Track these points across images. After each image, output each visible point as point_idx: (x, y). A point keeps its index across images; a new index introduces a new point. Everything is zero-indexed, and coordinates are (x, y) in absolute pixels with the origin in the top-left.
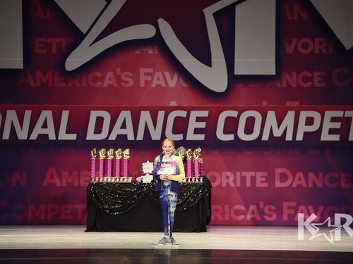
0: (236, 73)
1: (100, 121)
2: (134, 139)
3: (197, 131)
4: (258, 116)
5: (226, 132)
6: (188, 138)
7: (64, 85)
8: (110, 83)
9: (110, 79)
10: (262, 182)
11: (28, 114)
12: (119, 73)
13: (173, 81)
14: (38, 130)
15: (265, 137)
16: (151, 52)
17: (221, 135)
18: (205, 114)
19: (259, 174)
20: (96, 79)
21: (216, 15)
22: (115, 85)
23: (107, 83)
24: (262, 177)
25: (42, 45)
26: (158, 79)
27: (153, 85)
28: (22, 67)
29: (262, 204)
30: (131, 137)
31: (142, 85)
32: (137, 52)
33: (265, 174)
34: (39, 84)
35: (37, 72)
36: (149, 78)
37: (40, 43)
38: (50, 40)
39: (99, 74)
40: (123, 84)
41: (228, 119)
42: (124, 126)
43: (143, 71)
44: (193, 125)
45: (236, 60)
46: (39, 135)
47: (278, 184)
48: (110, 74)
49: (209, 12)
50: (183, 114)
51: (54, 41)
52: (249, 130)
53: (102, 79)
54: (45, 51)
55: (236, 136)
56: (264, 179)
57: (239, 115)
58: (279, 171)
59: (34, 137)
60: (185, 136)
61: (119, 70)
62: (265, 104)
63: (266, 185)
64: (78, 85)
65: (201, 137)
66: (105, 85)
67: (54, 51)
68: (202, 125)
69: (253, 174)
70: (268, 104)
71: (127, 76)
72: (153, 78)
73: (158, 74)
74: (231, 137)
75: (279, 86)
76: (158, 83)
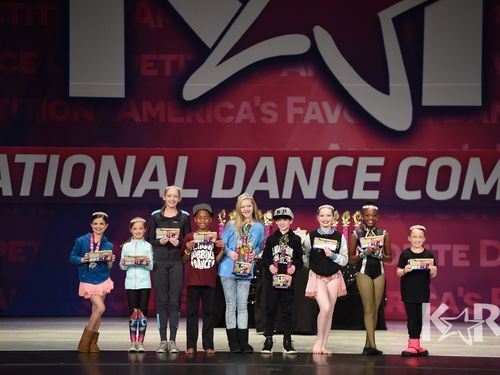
0: (426, 102)
1: (231, 171)
2: (278, 197)
3: (368, 186)
4: (455, 165)
5: (409, 187)
6: (355, 196)
7: (180, 120)
8: (245, 117)
9: (245, 112)
10: (461, 259)
11: (131, 161)
12: (257, 103)
13: (334, 115)
14: (145, 184)
15: (466, 195)
16: (303, 73)
17: (402, 192)
18: (379, 161)
19: (457, 248)
20: (225, 112)
21: (397, 21)
22: (253, 120)
23: (241, 117)
24: (461, 252)
25: (152, 65)
26: (314, 112)
27: (307, 120)
28: (123, 96)
29: (461, 291)
30: (274, 194)
31: (290, 120)
32: (284, 74)
33: (466, 248)
34: (146, 120)
35: (144, 103)
36: (300, 111)
37: (149, 61)
38: (162, 57)
39: (230, 106)
40: (264, 119)
41: (412, 170)
42: (264, 178)
43: (291, 100)
44: (362, 177)
45: (424, 85)
46: (146, 191)
47: (484, 262)
48: (245, 105)
49: (386, 17)
50: (348, 161)
51: (168, 59)
52: (442, 185)
53: (235, 112)
54: (154, 73)
55: (424, 193)
56: (464, 255)
57: (428, 164)
58: (486, 243)
59: (139, 193)
60: (351, 193)
61: (257, 100)
62: (466, 147)
63: (466, 263)
64: (201, 120)
65: (374, 195)
66: (239, 120)
67: (168, 72)
68: (376, 177)
69: (448, 247)
70: (470, 148)
71: (269, 108)
72: (305, 111)
73: (313, 105)
74: (416, 195)
75: (486, 121)
76: (314, 117)
